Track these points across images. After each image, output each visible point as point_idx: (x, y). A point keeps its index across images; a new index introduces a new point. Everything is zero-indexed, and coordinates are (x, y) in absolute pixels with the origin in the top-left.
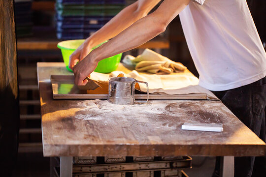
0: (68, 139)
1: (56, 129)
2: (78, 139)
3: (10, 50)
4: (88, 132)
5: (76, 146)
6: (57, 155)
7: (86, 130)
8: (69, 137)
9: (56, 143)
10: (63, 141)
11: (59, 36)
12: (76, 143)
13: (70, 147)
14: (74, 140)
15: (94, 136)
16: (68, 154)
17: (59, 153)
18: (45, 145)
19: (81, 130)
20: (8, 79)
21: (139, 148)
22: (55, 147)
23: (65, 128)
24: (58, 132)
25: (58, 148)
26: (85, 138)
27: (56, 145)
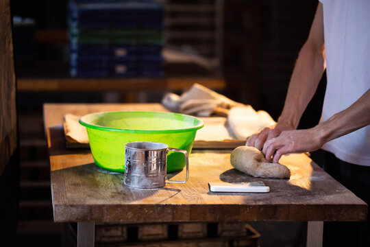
0: (88, 198)
1: (71, 185)
2: (103, 199)
3: (6, 82)
4: (116, 189)
5: (101, 207)
6: (73, 219)
7: (113, 186)
8: (89, 196)
9: (72, 203)
10: (82, 200)
11: (74, 72)
12: (101, 202)
13: (91, 208)
14: (97, 199)
15: (124, 194)
16: (89, 219)
17: (76, 216)
18: (56, 206)
19: (106, 187)
20: (4, 121)
21: (189, 209)
22: (71, 208)
23: (84, 184)
24: (75, 189)
25: (74, 210)
26: (112, 197)
27: (72, 206)
